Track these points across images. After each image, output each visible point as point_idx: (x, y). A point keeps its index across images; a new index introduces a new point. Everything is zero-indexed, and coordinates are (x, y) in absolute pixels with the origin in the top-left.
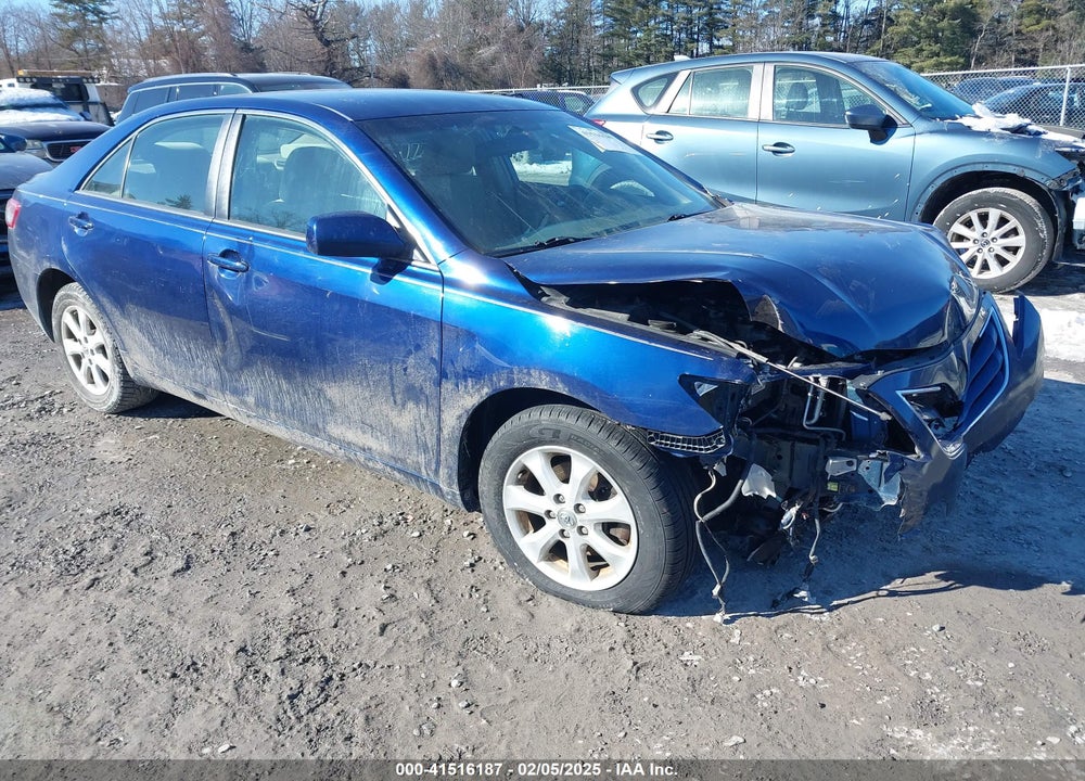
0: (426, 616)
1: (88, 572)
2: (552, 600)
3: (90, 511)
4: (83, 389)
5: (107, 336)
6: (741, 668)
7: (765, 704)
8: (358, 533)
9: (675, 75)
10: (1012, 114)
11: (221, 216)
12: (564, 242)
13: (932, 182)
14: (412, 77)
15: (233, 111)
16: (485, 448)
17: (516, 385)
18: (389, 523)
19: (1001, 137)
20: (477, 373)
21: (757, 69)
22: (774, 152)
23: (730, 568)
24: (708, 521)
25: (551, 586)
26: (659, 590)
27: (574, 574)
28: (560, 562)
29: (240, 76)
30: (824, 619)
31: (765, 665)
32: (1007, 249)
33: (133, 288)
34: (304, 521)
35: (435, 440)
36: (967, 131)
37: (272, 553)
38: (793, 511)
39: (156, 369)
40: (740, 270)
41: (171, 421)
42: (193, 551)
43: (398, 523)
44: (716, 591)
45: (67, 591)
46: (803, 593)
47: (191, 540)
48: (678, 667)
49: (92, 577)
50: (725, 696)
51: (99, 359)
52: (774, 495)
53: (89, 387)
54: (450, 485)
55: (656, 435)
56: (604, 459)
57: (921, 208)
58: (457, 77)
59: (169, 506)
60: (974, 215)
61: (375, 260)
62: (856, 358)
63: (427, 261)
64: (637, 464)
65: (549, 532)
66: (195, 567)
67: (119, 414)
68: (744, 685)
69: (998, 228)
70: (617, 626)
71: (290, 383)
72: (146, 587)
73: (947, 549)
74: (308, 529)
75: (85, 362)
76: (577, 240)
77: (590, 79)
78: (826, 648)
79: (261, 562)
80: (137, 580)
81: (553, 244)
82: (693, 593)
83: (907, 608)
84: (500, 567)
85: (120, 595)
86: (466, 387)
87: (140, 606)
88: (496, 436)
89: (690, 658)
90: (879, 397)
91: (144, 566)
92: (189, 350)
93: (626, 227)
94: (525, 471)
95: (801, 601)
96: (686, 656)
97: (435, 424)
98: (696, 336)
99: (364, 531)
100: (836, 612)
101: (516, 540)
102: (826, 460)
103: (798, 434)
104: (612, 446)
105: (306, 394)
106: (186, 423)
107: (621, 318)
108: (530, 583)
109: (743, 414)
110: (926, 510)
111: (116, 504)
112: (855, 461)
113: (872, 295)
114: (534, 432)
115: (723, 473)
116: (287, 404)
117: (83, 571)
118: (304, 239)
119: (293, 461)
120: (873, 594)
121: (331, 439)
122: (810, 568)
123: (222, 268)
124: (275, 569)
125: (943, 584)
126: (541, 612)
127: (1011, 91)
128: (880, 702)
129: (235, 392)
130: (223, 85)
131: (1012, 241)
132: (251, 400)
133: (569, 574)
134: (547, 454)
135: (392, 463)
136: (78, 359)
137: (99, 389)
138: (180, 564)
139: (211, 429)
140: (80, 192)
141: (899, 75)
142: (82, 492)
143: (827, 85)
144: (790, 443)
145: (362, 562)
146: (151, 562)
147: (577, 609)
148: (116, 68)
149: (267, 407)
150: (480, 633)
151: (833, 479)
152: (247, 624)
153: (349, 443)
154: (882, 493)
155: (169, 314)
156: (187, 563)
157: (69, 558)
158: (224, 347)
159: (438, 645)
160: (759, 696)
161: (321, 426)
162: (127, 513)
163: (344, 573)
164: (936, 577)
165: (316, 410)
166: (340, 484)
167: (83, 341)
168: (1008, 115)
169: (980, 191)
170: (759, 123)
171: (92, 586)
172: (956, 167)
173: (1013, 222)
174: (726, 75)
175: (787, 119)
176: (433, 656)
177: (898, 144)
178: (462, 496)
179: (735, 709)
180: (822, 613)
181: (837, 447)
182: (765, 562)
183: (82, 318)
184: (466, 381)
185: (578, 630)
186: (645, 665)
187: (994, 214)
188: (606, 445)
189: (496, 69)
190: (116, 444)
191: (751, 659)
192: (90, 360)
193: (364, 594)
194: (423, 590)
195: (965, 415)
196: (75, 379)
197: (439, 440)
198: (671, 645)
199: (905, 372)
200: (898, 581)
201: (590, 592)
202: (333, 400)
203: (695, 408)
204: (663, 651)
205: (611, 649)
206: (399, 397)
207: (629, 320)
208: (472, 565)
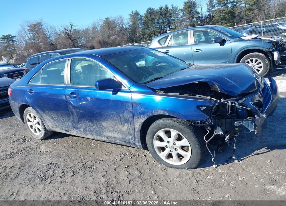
0: (140, 177)
1: (48, 179)
2: (171, 169)
3: (44, 164)
4: (33, 134)
5: (40, 119)
6: (223, 178)
7: (232, 186)
8: (115, 159)
9: (168, 36)
10: (253, 35)
11: (69, 84)
12: (158, 78)
13: (237, 53)
14: (95, 46)
15: (68, 58)
16: (147, 132)
17: (154, 115)
18: (123, 156)
19: (252, 40)
20: (143, 113)
21: (189, 32)
22: (196, 52)
23: (216, 153)
24: (209, 142)
25: (169, 165)
26: (199, 161)
27: (175, 161)
28: (171, 159)
29: (56, 51)
30: (240, 163)
31: (229, 176)
32: (259, 67)
33: (46, 106)
34: (101, 159)
35: (133, 132)
36: (243, 40)
37: (95, 168)
38: (228, 136)
39: (54, 126)
40: (206, 78)
41: (58, 139)
42: (74, 170)
43: (125, 156)
44: (212, 160)
45: (44, 185)
46: (234, 157)
47: (73, 168)
48: (208, 180)
49: (50, 180)
50: (222, 185)
51: (38, 126)
52: (223, 133)
53: (35, 134)
54: (139, 143)
55: (193, 122)
56: (179, 130)
57: (236, 60)
58: (107, 45)
59: (64, 160)
60: (249, 60)
61: (112, 89)
62: (237, 96)
63: (125, 87)
64: (189, 130)
65: (167, 151)
66: (76, 174)
67: (44, 139)
68: (225, 182)
69: (256, 62)
70: (189, 172)
71: (92, 124)
72: (65, 181)
73: (266, 142)
74: (102, 160)
75: (33, 127)
76: (161, 78)
77: (140, 41)
78: (243, 170)
79: (93, 170)
80: (62, 180)
81: (155, 79)
82: (206, 161)
83: (261, 157)
84: (155, 163)
85: (59, 184)
86: (141, 117)
87: (65, 186)
88: (150, 128)
89: (210, 177)
90: (245, 105)
91: (63, 176)
92: (63, 120)
93: (171, 73)
94: (158, 136)
95: (234, 159)
96: (209, 177)
97: (133, 128)
98: (197, 96)
99: (117, 159)
100: (243, 161)
101: (158, 155)
102: (234, 123)
103: (226, 117)
104: (181, 126)
105: (97, 126)
106: (62, 139)
107: (178, 94)
108: (164, 165)
109: (213, 114)
110: (262, 131)
111: (50, 161)
112: (241, 122)
113: (238, 81)
114: (160, 126)
115: (210, 129)
116: (92, 129)
117: (47, 179)
118: (95, 87)
119: (93, 144)
120: (251, 155)
121: (105, 136)
122: (234, 150)
123: (71, 97)
124: (97, 171)
125: (268, 150)
126: (168, 172)
127: (248, 29)
128: (261, 181)
129: (77, 128)
130: (52, 54)
131: (260, 65)
132: (82, 130)
133: (174, 161)
134: (164, 131)
135: (122, 140)
136: (31, 126)
137: (38, 133)
138: (72, 174)
139: (69, 140)
140: (29, 84)
141: (224, 29)
142: (40, 160)
143: (206, 33)
144: (224, 120)
145: (119, 167)
146: (64, 174)
147: (178, 170)
148: (19, 54)
149: (86, 131)
150: (154, 180)
151: (237, 127)
152: (94, 186)
153: (110, 137)
154: (249, 129)
155: (57, 111)
156: (74, 173)
157: (42, 177)
158: (73, 117)
159: (145, 184)
160: (230, 184)
161: (102, 133)
162: (54, 163)
163: (115, 170)
164: (265, 149)
165: (100, 129)
166: (107, 148)
167: (33, 122)
168: (252, 35)
169: (249, 54)
170: (191, 45)
171: (50, 183)
172: (243, 49)
173: (259, 61)
174: (181, 34)
175: (198, 43)
176: (144, 186)
177: (227, 45)
178: (142, 145)
179: (225, 188)
180: (239, 162)
181: (237, 119)
182: (222, 151)
183: (32, 116)
184: (140, 115)
185: (180, 175)
186: (199, 180)
187: (254, 59)
188: (180, 126)
189: (116, 41)
190: (45, 147)
191: (225, 175)
192: (35, 126)
193: (122, 174)
194: (137, 171)
195: (264, 107)
196: (31, 132)
197: (134, 132)
198: (204, 175)
199: (249, 98)
200: (256, 151)
201: (180, 165)
202: (105, 126)
203: (202, 113)
204: (203, 177)
205: (190, 178)
206: (123, 123)
207: (180, 94)
208: (147, 163)
